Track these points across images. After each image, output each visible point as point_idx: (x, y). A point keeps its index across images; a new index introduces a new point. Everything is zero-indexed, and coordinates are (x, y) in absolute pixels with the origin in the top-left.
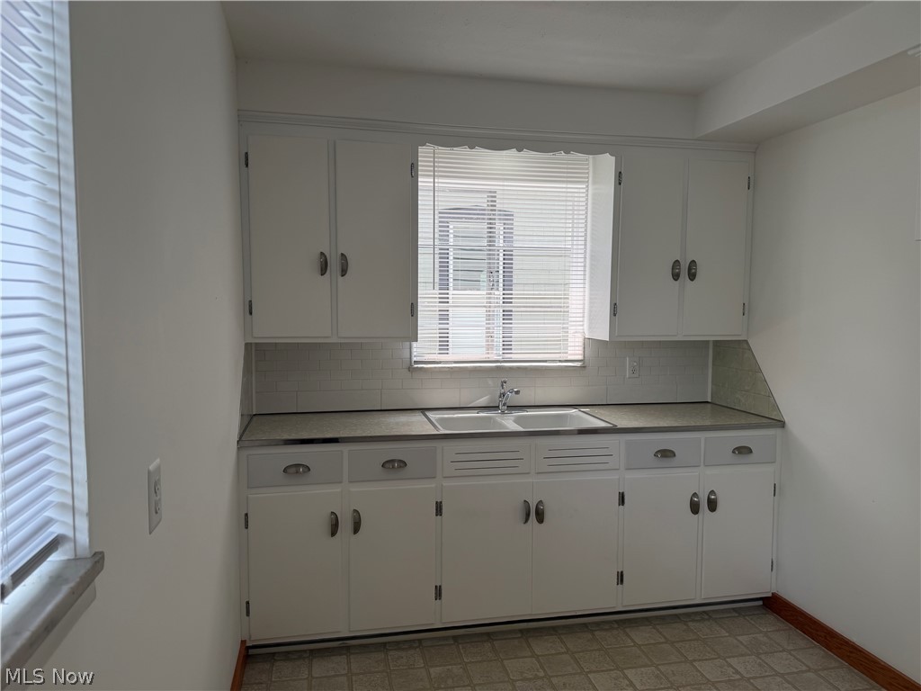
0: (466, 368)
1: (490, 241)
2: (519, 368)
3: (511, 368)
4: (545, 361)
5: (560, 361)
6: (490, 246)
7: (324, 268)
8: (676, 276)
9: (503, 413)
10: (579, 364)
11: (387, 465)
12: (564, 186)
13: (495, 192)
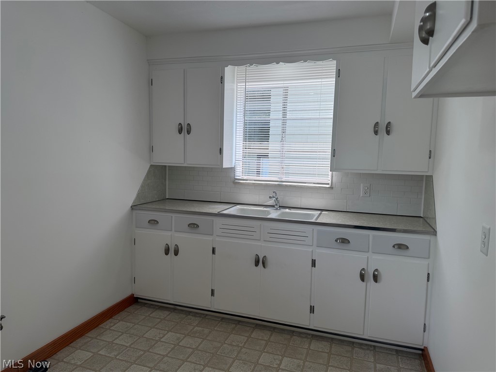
0: (262, 184)
1: (284, 115)
2: (291, 186)
3: (286, 186)
4: (305, 183)
5: (314, 183)
6: (284, 117)
7: (180, 131)
8: (376, 133)
9: (277, 209)
10: (328, 186)
11: (191, 225)
12: (320, 80)
13: (288, 87)
